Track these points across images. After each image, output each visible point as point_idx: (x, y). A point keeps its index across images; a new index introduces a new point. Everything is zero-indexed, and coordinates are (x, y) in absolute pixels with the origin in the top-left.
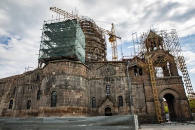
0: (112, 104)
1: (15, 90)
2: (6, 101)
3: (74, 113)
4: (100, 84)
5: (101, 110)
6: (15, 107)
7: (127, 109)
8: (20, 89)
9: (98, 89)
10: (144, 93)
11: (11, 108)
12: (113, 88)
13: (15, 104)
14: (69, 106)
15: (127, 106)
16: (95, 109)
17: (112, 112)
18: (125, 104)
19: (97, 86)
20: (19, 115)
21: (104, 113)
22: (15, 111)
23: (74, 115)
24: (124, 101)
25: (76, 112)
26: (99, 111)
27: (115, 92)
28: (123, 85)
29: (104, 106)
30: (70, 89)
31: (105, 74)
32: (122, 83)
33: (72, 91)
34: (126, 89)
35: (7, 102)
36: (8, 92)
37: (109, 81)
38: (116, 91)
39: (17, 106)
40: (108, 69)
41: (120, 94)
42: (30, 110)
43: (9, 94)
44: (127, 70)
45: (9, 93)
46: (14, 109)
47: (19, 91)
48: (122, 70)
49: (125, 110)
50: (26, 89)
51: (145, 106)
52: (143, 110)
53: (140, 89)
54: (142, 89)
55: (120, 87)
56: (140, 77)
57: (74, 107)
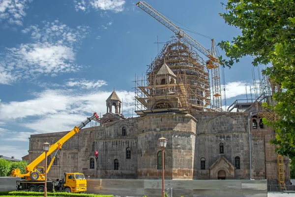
0: (228, 166)
1: (93, 145)
2: (84, 159)
3: (185, 176)
4: (211, 141)
5: (214, 172)
6: (98, 166)
7: (244, 173)
8: (100, 145)
9: (209, 148)
10: (265, 152)
11: (93, 168)
12: (228, 146)
13: (98, 164)
14: (179, 168)
15: (245, 169)
16: (204, 172)
17: (227, 175)
18: (242, 166)
19: (207, 143)
20: (105, 176)
21: (217, 176)
22: (99, 171)
23: (185, 178)
24: (241, 162)
25: (187, 175)
26: (212, 174)
27: (230, 151)
28: (242, 143)
29: (217, 169)
30: (180, 148)
31: (217, 128)
32: (240, 141)
33: (182, 151)
34: (246, 149)
35: (86, 160)
36: (84, 149)
37: (224, 138)
38: (232, 150)
39: (100, 166)
40: (222, 123)
41: (237, 155)
42: (119, 171)
43: (86, 151)
44: (247, 124)
45: (87, 149)
46: (97, 169)
47: (100, 148)
48: (241, 124)
49: (242, 173)
50: (110, 145)
51: (264, 169)
52: (261, 173)
53: (259, 147)
54: (262, 146)
55: (238, 146)
56: (261, 130)
57: (184, 169)
